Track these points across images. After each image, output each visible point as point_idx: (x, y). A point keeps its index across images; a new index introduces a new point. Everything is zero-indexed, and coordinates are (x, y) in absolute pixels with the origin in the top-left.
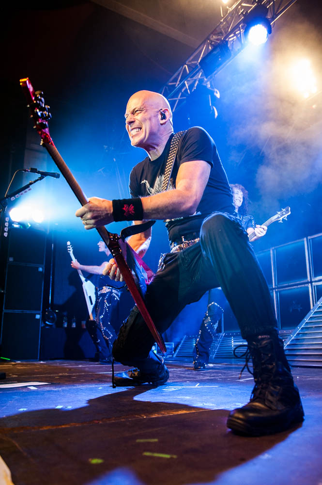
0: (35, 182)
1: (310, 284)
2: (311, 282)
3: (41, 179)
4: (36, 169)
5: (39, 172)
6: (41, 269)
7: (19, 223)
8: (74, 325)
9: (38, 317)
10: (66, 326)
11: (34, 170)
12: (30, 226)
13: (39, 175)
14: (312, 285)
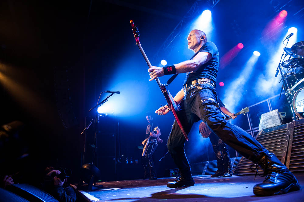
0: (109, 97)
1: (251, 132)
2: (252, 131)
3: (112, 95)
4: (110, 91)
5: (111, 92)
6: (114, 135)
7: (102, 114)
8: (132, 162)
9: (114, 159)
10: (128, 163)
11: (109, 92)
12: (107, 115)
13: (111, 94)
14: (252, 132)
